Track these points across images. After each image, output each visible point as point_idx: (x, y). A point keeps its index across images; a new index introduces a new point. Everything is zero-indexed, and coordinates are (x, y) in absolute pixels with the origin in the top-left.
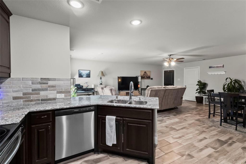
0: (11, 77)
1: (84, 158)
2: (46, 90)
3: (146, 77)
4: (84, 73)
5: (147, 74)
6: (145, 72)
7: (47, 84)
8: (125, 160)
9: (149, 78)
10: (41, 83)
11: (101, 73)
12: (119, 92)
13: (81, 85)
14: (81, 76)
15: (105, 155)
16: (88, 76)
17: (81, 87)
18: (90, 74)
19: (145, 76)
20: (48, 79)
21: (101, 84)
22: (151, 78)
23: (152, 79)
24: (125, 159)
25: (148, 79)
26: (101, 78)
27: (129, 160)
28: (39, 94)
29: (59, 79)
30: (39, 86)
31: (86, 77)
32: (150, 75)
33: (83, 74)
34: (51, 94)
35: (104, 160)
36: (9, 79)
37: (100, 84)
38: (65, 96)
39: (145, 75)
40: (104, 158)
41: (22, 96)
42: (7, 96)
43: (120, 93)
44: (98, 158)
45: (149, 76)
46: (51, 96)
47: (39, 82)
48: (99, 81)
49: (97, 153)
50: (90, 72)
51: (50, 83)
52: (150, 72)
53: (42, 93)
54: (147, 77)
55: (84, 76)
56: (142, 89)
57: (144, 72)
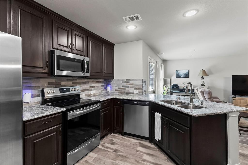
0: (115, 79)
1: (141, 140)
2: (128, 87)
4: (182, 73)
7: (129, 83)
8: (167, 160)
10: (126, 82)
11: (202, 72)
12: (233, 98)
13: (178, 85)
14: (178, 76)
15: (156, 147)
16: (187, 76)
17: (178, 87)
18: (188, 74)
20: (129, 80)
21: (203, 85)
24: (169, 160)
26: (203, 78)
27: (171, 163)
28: (125, 89)
29: (135, 79)
30: (125, 84)
31: (184, 77)
33: (181, 75)
34: (131, 90)
35: (152, 150)
36: (114, 80)
37: (201, 85)
38: (139, 92)
40: (153, 148)
41: (118, 89)
42: (113, 89)
43: (235, 99)
44: (149, 146)
46: (131, 91)
47: (125, 82)
48: (200, 82)
49: (151, 143)
50: (189, 72)
51: (131, 82)
53: (127, 89)
55: (181, 77)
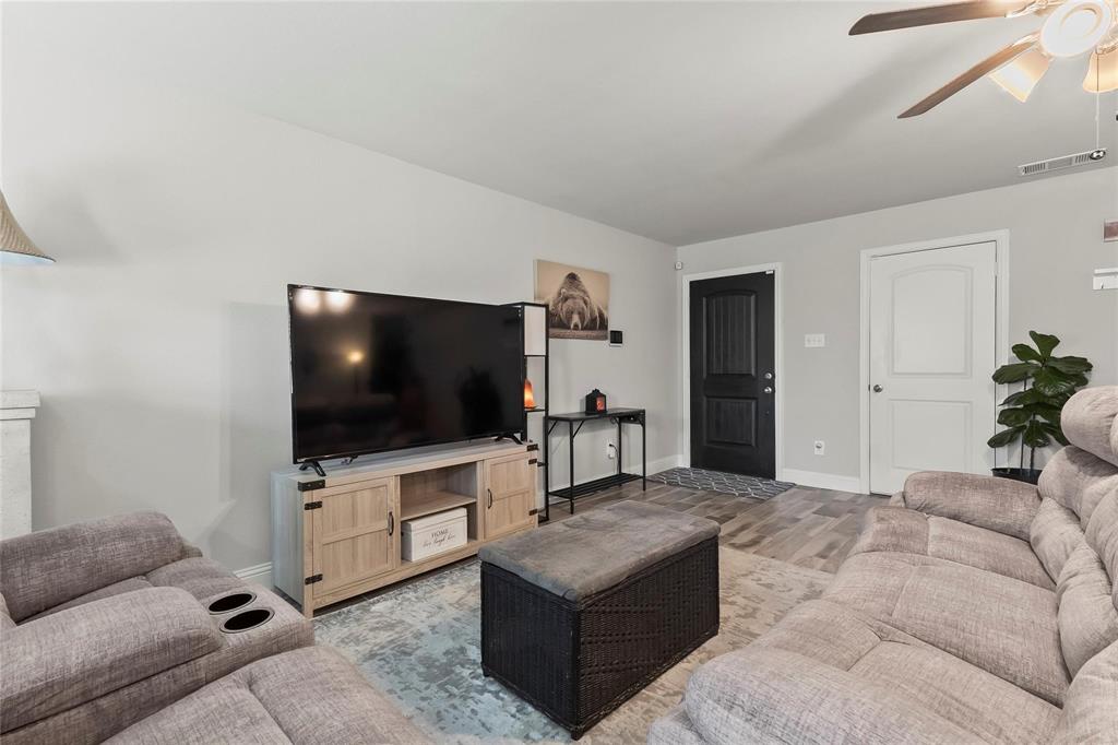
3: (576, 319)
5: (585, 292)
6: (572, 277)
9: (596, 325)
12: (304, 487)
19: (570, 314)
22: (612, 327)
23: (617, 337)
25: (594, 333)
32: (606, 308)
39: (570, 302)
45: (601, 315)
52: (604, 278)
54: (582, 321)
56: (551, 423)
57: (561, 278)
